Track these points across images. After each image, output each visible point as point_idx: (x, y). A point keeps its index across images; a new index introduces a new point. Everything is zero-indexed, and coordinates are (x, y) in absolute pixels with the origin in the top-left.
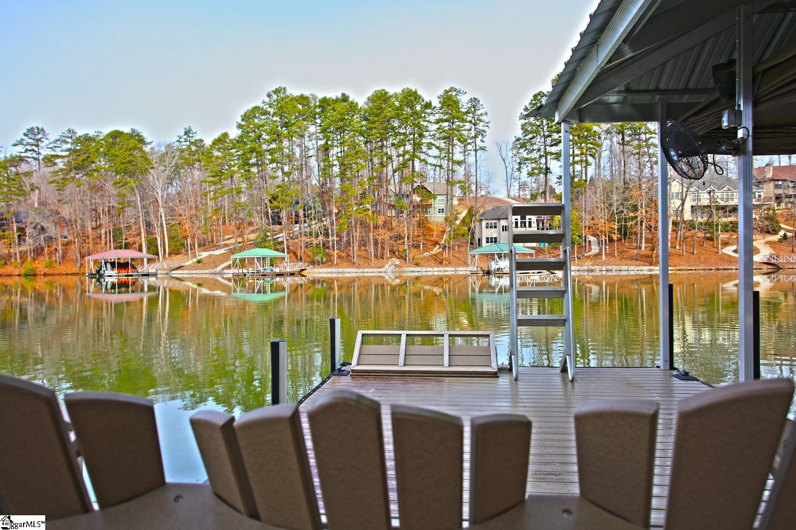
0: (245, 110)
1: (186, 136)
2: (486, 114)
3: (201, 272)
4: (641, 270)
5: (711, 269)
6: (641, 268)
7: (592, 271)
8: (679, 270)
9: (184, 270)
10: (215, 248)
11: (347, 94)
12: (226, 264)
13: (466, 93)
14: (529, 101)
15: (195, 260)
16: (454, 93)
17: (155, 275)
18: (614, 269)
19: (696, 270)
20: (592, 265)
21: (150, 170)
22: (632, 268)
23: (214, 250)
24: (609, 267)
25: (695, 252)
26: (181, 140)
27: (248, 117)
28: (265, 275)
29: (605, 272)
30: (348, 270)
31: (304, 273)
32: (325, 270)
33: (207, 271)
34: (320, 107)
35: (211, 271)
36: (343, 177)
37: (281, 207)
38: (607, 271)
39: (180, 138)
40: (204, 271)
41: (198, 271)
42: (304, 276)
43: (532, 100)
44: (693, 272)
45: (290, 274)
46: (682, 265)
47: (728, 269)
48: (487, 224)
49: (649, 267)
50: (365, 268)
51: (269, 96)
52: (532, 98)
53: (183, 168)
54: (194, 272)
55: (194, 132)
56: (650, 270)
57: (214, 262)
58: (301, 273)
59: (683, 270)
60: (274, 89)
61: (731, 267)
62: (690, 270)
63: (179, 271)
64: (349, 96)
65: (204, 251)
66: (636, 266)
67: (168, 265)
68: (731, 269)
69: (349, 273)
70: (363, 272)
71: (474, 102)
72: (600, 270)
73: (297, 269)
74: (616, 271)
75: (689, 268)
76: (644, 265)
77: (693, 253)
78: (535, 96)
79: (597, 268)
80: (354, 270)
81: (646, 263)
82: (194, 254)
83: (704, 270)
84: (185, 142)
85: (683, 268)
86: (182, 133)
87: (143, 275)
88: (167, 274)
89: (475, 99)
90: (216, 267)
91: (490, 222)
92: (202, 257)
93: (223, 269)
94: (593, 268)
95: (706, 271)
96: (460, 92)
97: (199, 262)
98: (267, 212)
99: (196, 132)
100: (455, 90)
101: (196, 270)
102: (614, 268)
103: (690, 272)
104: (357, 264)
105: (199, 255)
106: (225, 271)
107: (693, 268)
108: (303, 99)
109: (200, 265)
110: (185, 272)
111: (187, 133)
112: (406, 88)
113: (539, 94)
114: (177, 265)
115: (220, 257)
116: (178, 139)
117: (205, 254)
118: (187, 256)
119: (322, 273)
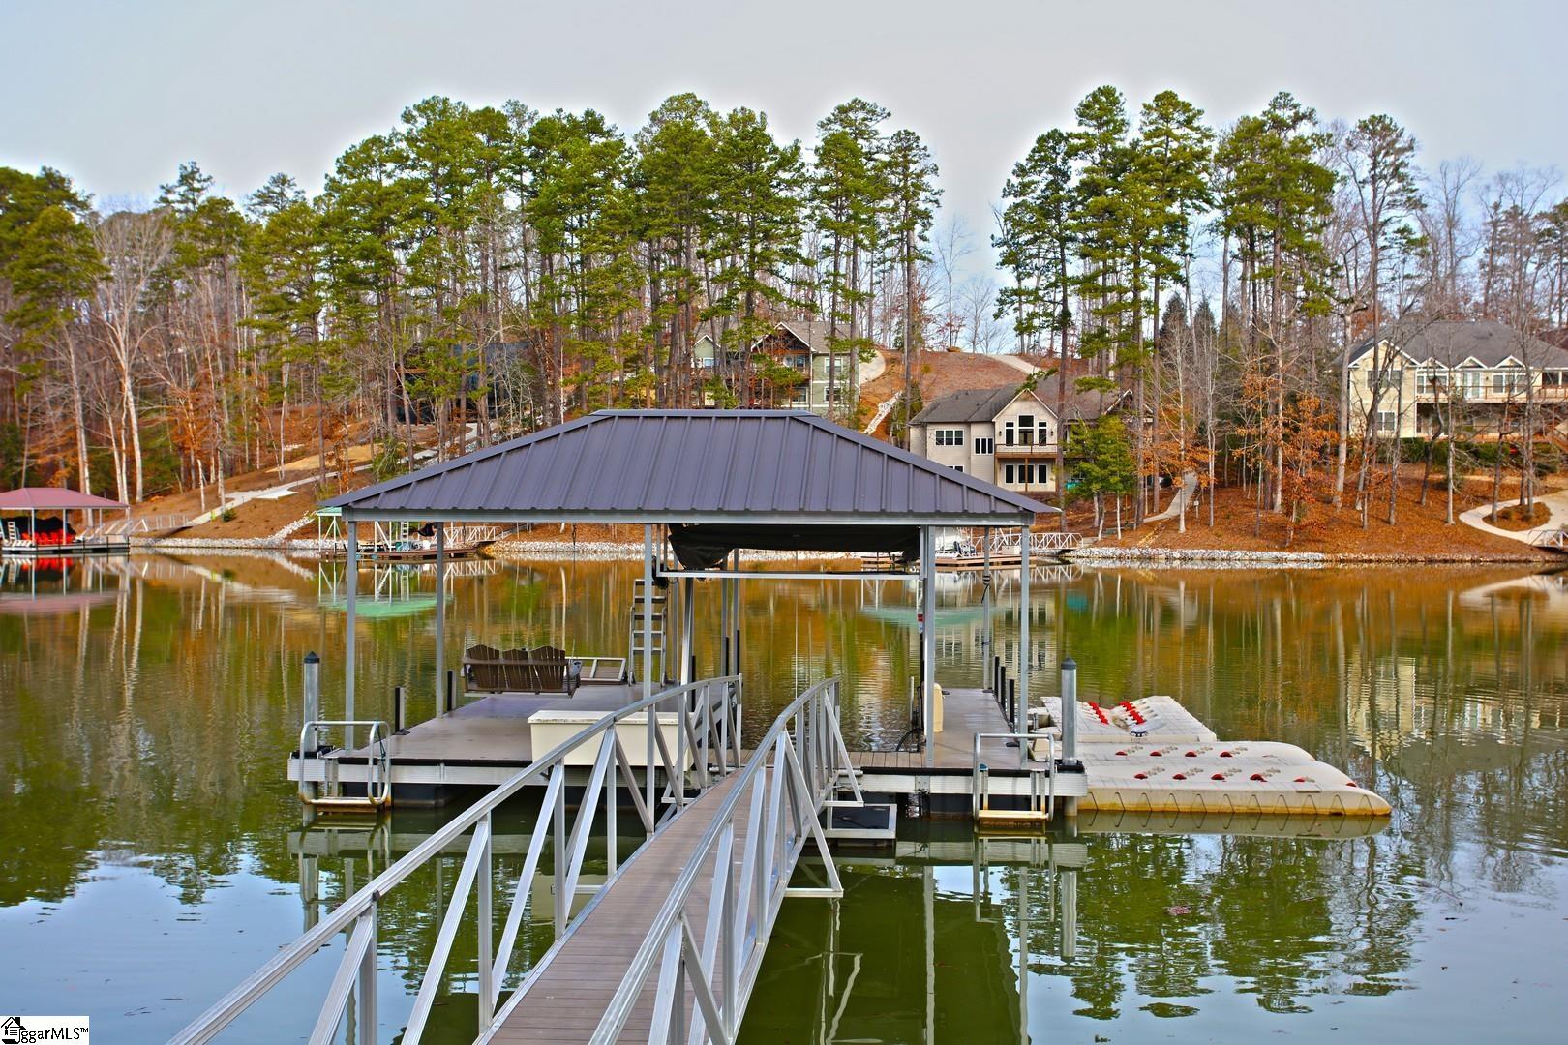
0: (347, 147)
1: (184, 188)
2: (935, 170)
3: (236, 542)
4: (1258, 560)
5: (1416, 561)
6: (1259, 554)
7: (1150, 559)
8: (1341, 561)
9: (191, 537)
10: (265, 483)
11: (599, 112)
12: (296, 526)
13: (889, 114)
14: (1027, 152)
15: (217, 512)
16: (861, 115)
17: (123, 550)
18: (1199, 556)
19: (1379, 561)
20: (1153, 546)
21: (101, 286)
22: (1239, 554)
23: (262, 488)
24: (1189, 552)
25: (1393, 520)
26: (171, 197)
27: (356, 162)
28: (399, 558)
29: (1178, 562)
30: (592, 546)
31: (490, 550)
32: (538, 544)
33: (250, 542)
34: (531, 144)
35: (259, 541)
36: (583, 326)
37: (434, 393)
38: (1184, 559)
39: (169, 191)
40: (242, 542)
41: (226, 542)
42: (487, 558)
43: (1033, 151)
44: (1373, 565)
45: (456, 556)
46: (1352, 551)
47: (1454, 561)
48: (939, 433)
49: (1276, 554)
50: (634, 541)
51: (408, 118)
52: (1034, 144)
53: (180, 274)
54: (217, 543)
55: (204, 177)
56: (1278, 560)
57: (267, 517)
58: (480, 551)
59: (1351, 561)
60: (419, 102)
61: (1460, 557)
62: (1366, 561)
63: (180, 541)
64: (602, 118)
65: (237, 488)
66: (1250, 549)
67: (150, 523)
68: (1461, 561)
69: (596, 552)
70: (629, 552)
71: (906, 141)
72: (1167, 557)
73: (471, 540)
74: (1202, 560)
75: (1366, 557)
76: (1269, 548)
77: (1388, 522)
78: (1041, 140)
79: (1163, 552)
80: (606, 546)
81: (1272, 544)
82: (212, 498)
83: (1398, 561)
84: (182, 202)
85: (1352, 556)
86: (173, 179)
87: (96, 551)
88: (148, 546)
89: (907, 133)
90: (273, 531)
91: (945, 428)
92: (236, 503)
93: (290, 537)
94: (1153, 551)
95: (1403, 565)
96: (874, 113)
97: (228, 517)
98: (400, 403)
99: (209, 178)
100: (863, 108)
101: (223, 537)
102: (1199, 552)
103: (1366, 565)
104: (614, 532)
105: (228, 500)
106: (296, 542)
107: (1373, 557)
108: (490, 121)
109: (230, 525)
110: (194, 542)
111: (186, 178)
112: (739, 109)
113: (1050, 136)
114: (173, 526)
115: (280, 506)
116: (161, 193)
117: (240, 498)
118: (195, 502)
119: (530, 551)
